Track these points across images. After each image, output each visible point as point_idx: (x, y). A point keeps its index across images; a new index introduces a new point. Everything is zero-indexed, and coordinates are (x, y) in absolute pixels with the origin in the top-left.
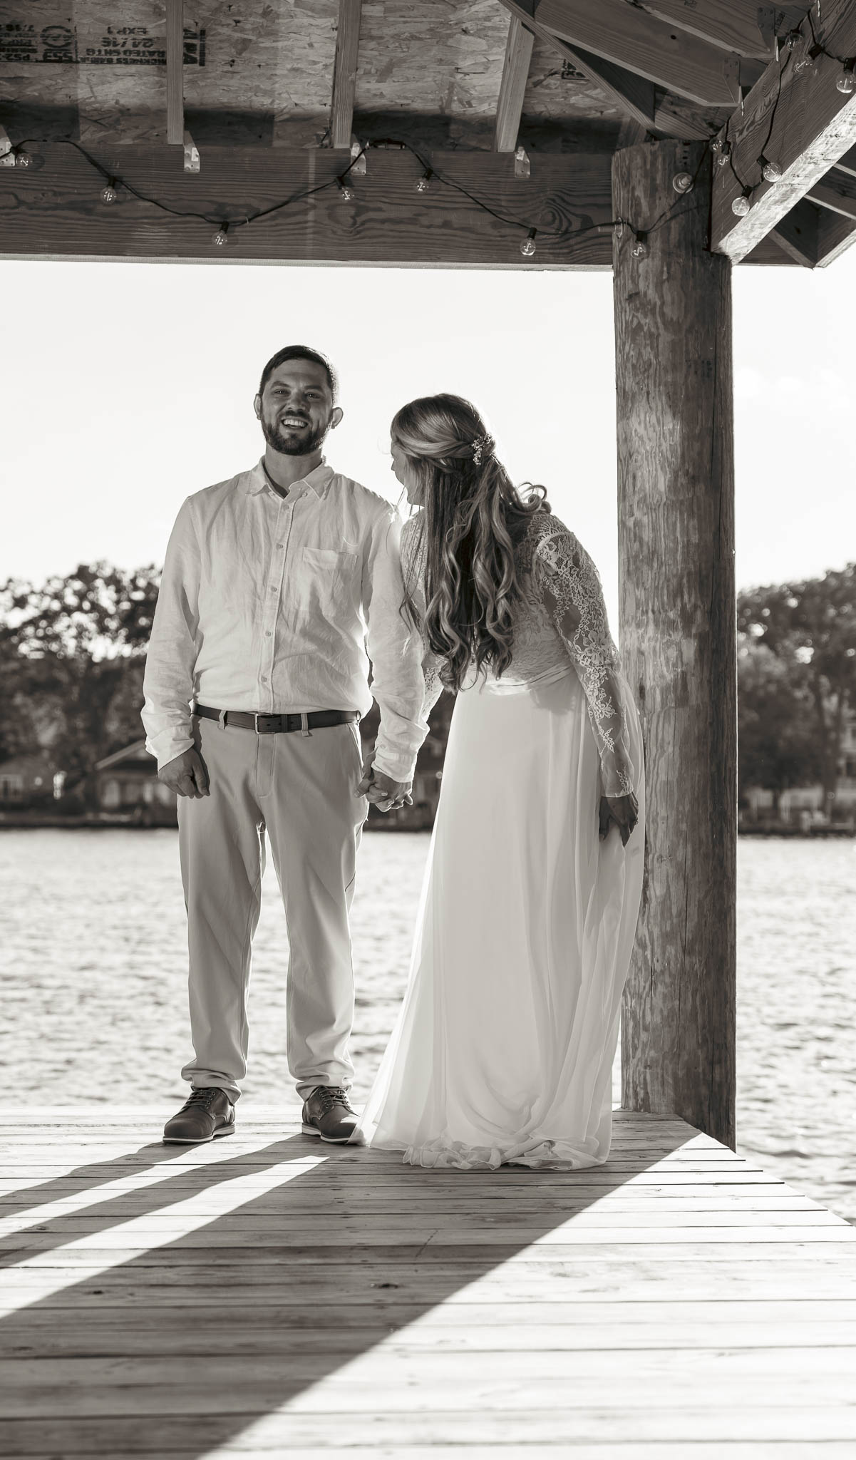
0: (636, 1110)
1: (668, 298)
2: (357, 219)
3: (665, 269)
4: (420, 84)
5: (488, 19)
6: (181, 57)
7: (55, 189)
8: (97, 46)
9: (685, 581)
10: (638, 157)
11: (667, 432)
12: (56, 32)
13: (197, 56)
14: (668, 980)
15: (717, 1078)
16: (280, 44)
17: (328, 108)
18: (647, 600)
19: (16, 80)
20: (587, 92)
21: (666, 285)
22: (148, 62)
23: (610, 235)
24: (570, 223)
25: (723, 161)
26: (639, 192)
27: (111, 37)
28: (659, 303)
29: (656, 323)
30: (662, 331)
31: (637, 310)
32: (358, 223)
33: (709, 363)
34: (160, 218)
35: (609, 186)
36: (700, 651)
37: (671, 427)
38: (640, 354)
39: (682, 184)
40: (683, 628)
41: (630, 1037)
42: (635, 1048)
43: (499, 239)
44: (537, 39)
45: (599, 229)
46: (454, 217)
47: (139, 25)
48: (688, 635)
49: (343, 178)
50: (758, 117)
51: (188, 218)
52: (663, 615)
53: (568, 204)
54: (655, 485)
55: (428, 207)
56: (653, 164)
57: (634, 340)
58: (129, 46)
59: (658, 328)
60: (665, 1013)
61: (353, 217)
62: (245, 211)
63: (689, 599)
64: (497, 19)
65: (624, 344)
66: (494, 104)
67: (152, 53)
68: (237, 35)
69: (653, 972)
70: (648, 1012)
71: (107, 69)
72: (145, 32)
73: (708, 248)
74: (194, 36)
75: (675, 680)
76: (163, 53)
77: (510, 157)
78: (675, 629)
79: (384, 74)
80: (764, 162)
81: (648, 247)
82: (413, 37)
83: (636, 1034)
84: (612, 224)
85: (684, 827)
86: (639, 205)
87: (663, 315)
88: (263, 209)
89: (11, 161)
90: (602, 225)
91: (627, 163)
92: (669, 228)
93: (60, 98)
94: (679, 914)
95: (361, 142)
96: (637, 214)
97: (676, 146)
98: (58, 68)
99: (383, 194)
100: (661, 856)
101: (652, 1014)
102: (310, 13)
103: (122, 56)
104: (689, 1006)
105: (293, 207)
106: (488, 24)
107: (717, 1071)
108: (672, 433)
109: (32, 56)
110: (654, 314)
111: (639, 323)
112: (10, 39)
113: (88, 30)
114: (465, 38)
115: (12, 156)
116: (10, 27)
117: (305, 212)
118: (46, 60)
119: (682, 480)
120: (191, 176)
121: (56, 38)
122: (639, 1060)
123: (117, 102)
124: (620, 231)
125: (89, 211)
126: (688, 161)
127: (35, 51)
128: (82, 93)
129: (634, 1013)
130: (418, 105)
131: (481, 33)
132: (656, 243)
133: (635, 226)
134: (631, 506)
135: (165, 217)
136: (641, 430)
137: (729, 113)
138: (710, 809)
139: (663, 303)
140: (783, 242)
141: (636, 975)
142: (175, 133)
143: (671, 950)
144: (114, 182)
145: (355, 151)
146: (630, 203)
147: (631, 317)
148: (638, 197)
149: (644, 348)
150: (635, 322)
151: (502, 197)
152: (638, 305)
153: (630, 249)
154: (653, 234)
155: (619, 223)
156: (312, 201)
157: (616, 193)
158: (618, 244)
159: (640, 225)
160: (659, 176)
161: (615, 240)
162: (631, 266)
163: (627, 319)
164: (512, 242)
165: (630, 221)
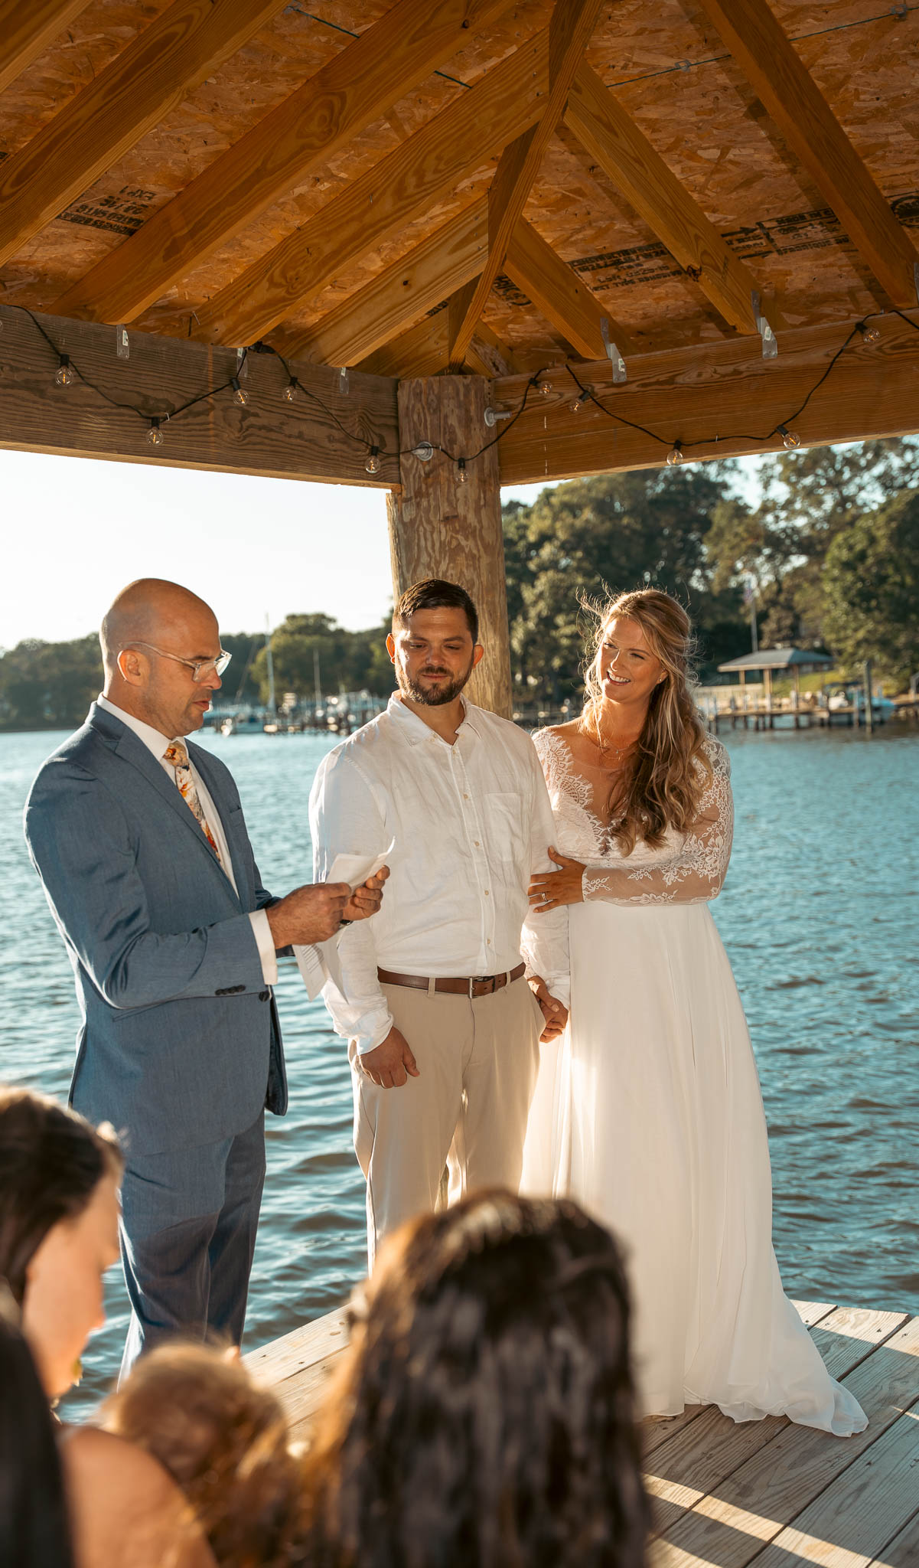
1: (485, 523)
2: (243, 423)
3: (482, 496)
7: (12, 363)
8: (92, 204)
10: (450, 388)
11: (490, 647)
21: (483, 512)
22: (118, 230)
24: (373, 442)
26: (453, 421)
27: (117, 197)
28: (478, 527)
32: (244, 427)
34: (99, 407)
37: (493, 642)
38: (462, 573)
39: (494, 418)
43: (333, 453)
46: (304, 428)
47: (155, 189)
51: (125, 411)
53: (372, 423)
55: (290, 417)
56: (466, 395)
57: (452, 560)
58: (122, 209)
59: (479, 551)
61: (241, 422)
62: (164, 406)
71: (77, 229)
72: (149, 198)
77: (339, 373)
86: (453, 433)
87: (482, 539)
88: (178, 406)
91: (436, 392)
92: (483, 458)
96: (452, 441)
97: (482, 382)
99: (260, 400)
105: (199, 406)
110: (474, 537)
111: (459, 544)
117: (206, 413)
120: (121, 362)
125: (42, 393)
126: (491, 396)
132: (471, 469)
133: (449, 452)
135: (105, 407)
139: (482, 527)
144: (64, 361)
145: (241, 352)
146: (442, 429)
147: (448, 538)
148: (451, 425)
149: (467, 568)
150: (454, 543)
151: (333, 412)
152: (458, 528)
153: (444, 474)
154: (470, 462)
155: (428, 448)
156: (211, 401)
157: (415, 417)
158: (420, 466)
159: (456, 451)
160: (473, 408)
161: (410, 461)
162: (446, 490)
163: (442, 539)
164: (342, 456)
165: (444, 447)
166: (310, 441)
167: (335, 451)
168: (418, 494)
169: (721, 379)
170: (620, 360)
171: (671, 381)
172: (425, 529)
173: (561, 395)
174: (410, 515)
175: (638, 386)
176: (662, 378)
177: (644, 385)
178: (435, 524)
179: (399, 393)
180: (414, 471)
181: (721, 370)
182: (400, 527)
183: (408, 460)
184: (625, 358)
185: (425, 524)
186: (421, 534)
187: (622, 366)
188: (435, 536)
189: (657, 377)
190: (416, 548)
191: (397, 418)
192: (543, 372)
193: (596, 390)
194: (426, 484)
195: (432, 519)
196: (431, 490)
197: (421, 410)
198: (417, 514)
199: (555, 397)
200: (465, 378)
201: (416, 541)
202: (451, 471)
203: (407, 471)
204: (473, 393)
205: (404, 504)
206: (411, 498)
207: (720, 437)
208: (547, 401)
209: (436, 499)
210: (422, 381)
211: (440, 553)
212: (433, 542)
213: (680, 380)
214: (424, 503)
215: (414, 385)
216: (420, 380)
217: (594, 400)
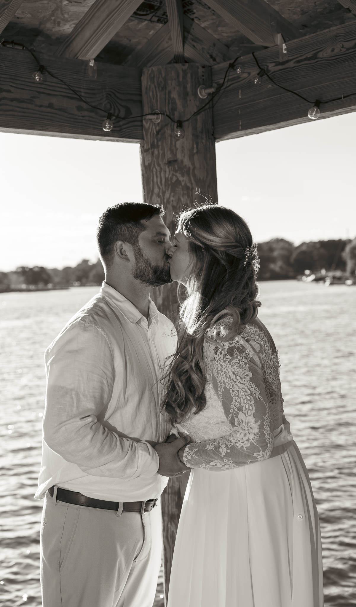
1: (197, 165)
3: (195, 146)
10: (173, 72)
21: (196, 157)
24: (119, 111)
26: (174, 95)
28: (191, 168)
30: (194, 185)
31: (177, 171)
38: (179, 200)
39: (205, 93)
43: (82, 118)
46: (54, 100)
53: (118, 98)
55: (39, 92)
56: (184, 77)
57: (173, 190)
59: (192, 184)
77: (86, 64)
81: (185, 131)
86: (174, 103)
87: (194, 175)
91: (163, 75)
92: (196, 120)
96: (174, 109)
97: (198, 68)
99: (11, 80)
110: (189, 175)
111: (178, 180)
126: (204, 78)
132: (189, 129)
133: (172, 117)
139: (194, 168)
146: (167, 101)
147: (170, 176)
148: (173, 98)
149: (183, 196)
150: (174, 179)
151: (82, 90)
152: (177, 168)
153: (168, 132)
154: (186, 123)
155: (158, 114)
157: (151, 94)
158: (154, 127)
159: (176, 117)
160: (189, 86)
161: (148, 124)
162: (169, 143)
163: (167, 176)
164: (89, 120)
165: (168, 113)
166: (60, 110)
167: (83, 117)
168: (153, 146)
169: (347, 52)
170: (284, 45)
171: (315, 57)
172: (156, 169)
173: (249, 74)
174: (149, 160)
175: (294, 63)
176: (309, 55)
177: (298, 62)
178: (162, 166)
179: (142, 78)
180: (150, 131)
181: (347, 45)
182: (144, 168)
183: (147, 123)
184: (287, 43)
185: (156, 165)
186: (154, 173)
187: (285, 50)
188: (162, 174)
189: (306, 55)
190: (152, 183)
191: (141, 95)
192: (239, 59)
193: (269, 68)
194: (157, 139)
195: (160, 163)
196: (160, 143)
197: (154, 89)
198: (152, 160)
199: (245, 75)
200: (184, 65)
201: (152, 178)
202: (173, 130)
203: (147, 131)
204: (189, 75)
205: (145, 154)
206: (149, 149)
207: (346, 95)
208: (241, 79)
209: (163, 149)
210: (155, 69)
211: (165, 186)
212: (161, 178)
213: (320, 55)
214: (156, 152)
215: (150, 72)
216: (154, 69)
217: (268, 76)
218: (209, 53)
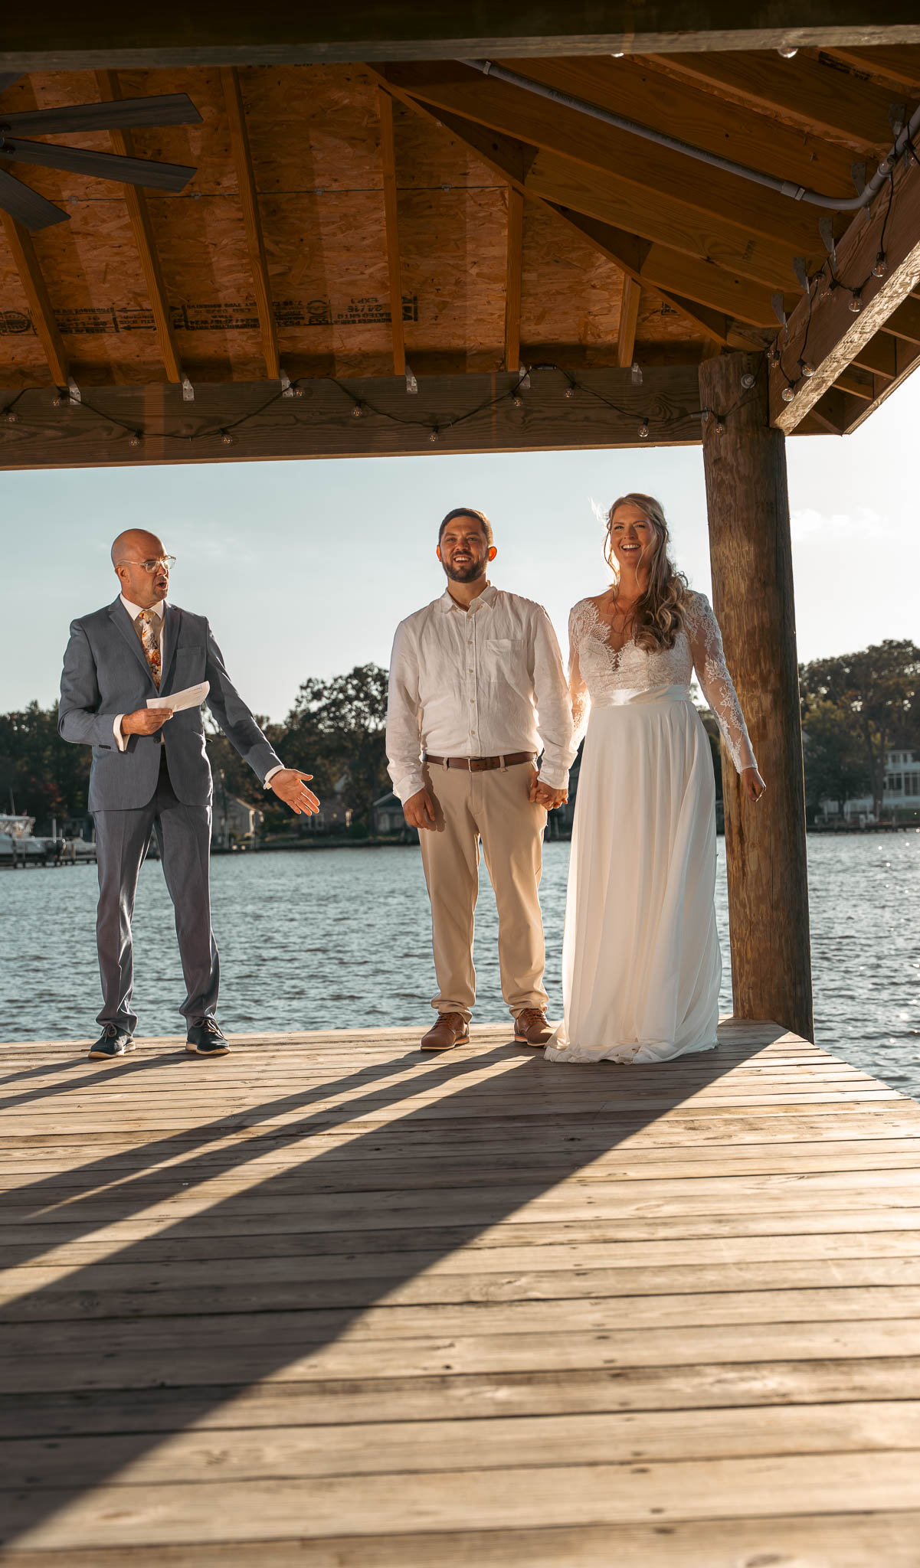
0: (744, 1018)
1: (741, 460)
2: (526, 418)
3: (738, 440)
4: (564, 325)
5: (609, 277)
6: (402, 317)
7: (321, 410)
8: (345, 312)
9: (761, 654)
10: (717, 365)
11: (745, 553)
12: (316, 304)
13: (412, 314)
14: (762, 928)
15: (799, 994)
16: (468, 303)
17: (503, 344)
18: (736, 668)
19: (292, 338)
20: (680, 323)
21: (739, 451)
22: (379, 321)
23: (700, 420)
24: (672, 414)
25: (775, 365)
26: (718, 390)
27: (354, 305)
28: (735, 464)
29: (734, 478)
30: (738, 483)
31: (720, 470)
32: (527, 421)
33: (771, 504)
34: (392, 425)
35: (697, 386)
36: (775, 702)
37: (747, 549)
38: (724, 501)
39: (747, 382)
40: (762, 686)
41: (737, 968)
42: (741, 976)
43: (624, 427)
44: (642, 288)
45: (692, 416)
47: (372, 296)
48: (765, 691)
49: (515, 391)
50: (797, 332)
51: (411, 425)
52: (747, 678)
53: (671, 400)
54: (738, 589)
55: (573, 408)
56: (727, 369)
57: (719, 491)
58: (366, 311)
59: (735, 482)
60: (761, 951)
61: (523, 418)
62: (449, 418)
63: (765, 666)
64: (615, 277)
65: (712, 494)
66: (616, 335)
67: (382, 315)
68: (439, 299)
69: (751, 923)
70: (749, 951)
71: (352, 327)
72: (376, 301)
73: (767, 425)
74: (410, 301)
75: (758, 723)
76: (389, 314)
77: (628, 371)
78: (756, 687)
79: (540, 319)
80: (802, 363)
81: (726, 427)
82: (558, 293)
83: (741, 966)
84: (701, 412)
85: (768, 823)
86: (718, 398)
87: (738, 472)
88: (462, 415)
89: (291, 393)
90: (693, 413)
92: (740, 413)
93: (322, 349)
94: (768, 883)
95: (526, 367)
96: (718, 405)
97: (742, 356)
98: (319, 328)
99: (543, 401)
100: (753, 844)
101: (752, 952)
102: (486, 281)
103: (361, 318)
104: (777, 946)
105: (482, 413)
106: (610, 281)
107: (799, 989)
108: (748, 553)
109: (301, 321)
110: (732, 472)
111: (722, 479)
112: (285, 311)
113: (338, 303)
114: (594, 291)
115: (291, 390)
116: (286, 303)
117: (490, 416)
118: (311, 324)
119: (757, 585)
120: (412, 396)
121: (316, 309)
122: (745, 983)
123: (360, 349)
124: (706, 417)
126: (751, 366)
127: (303, 318)
128: (336, 344)
129: (739, 952)
130: (564, 339)
131: (604, 287)
132: (731, 422)
133: (716, 412)
134: (722, 605)
135: (395, 425)
136: (727, 552)
137: (778, 331)
138: (786, 810)
139: (738, 464)
140: (820, 418)
141: (740, 926)
142: (400, 366)
143: (763, 908)
144: (360, 403)
145: (522, 372)
146: (712, 397)
147: (716, 476)
148: (717, 393)
149: (726, 495)
150: (719, 478)
152: (721, 467)
153: (715, 429)
154: (729, 417)
155: (707, 411)
156: (494, 408)
157: (703, 390)
158: (706, 426)
159: (720, 411)
160: (732, 377)
162: (715, 440)
164: (633, 428)
165: (713, 409)
166: (597, 421)
167: (626, 425)
168: (708, 445)
178: (710, 466)
179: (699, 374)
183: (703, 423)
188: (711, 475)
191: (698, 393)
196: (708, 442)
197: (704, 385)
200: (726, 356)
203: (704, 430)
210: (706, 362)
211: (713, 486)
218: (761, 338)
